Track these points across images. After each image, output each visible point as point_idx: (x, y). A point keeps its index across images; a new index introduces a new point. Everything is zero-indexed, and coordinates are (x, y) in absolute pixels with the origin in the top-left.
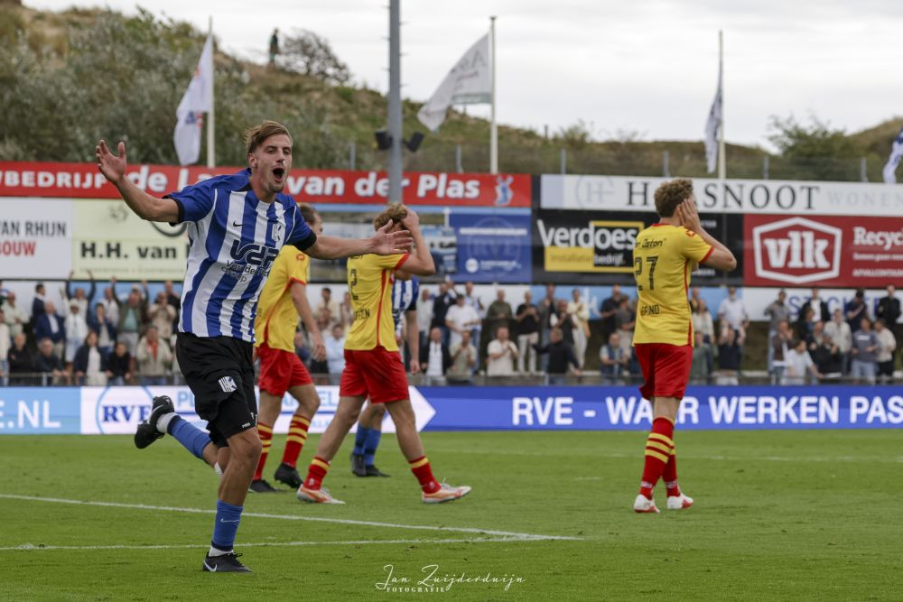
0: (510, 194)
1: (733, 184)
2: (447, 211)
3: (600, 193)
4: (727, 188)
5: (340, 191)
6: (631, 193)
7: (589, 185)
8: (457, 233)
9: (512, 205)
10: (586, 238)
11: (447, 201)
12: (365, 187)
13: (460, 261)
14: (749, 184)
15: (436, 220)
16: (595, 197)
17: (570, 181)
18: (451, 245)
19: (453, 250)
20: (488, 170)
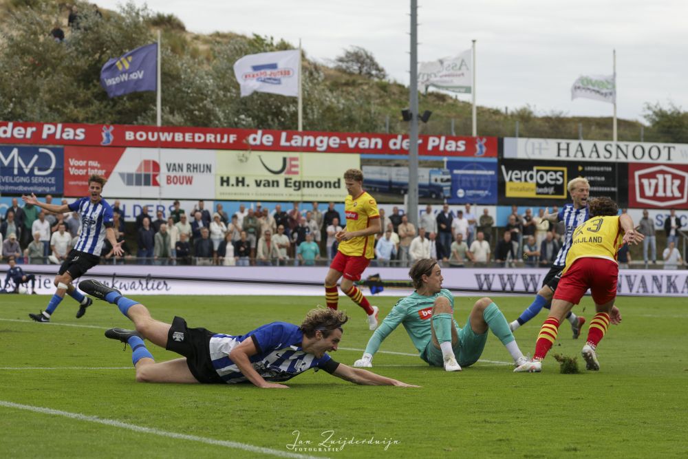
0: (484, 149)
1: (622, 144)
2: (445, 159)
3: (540, 149)
4: (618, 147)
5: (379, 146)
6: (559, 149)
7: (533, 144)
8: (451, 173)
9: (486, 156)
10: (531, 177)
11: (445, 153)
12: (395, 144)
13: (453, 190)
14: (632, 145)
15: (439, 165)
16: (537, 152)
17: (521, 142)
18: (448, 180)
19: (449, 183)
20: (471, 134)
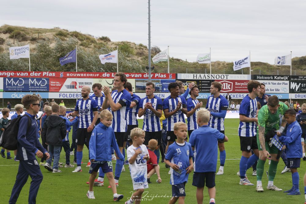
0: (172, 77)
1: (213, 75)
2: (160, 80)
3: (188, 76)
5: (141, 76)
6: (194, 76)
8: (162, 83)
9: (172, 78)
10: (186, 84)
13: (163, 88)
16: (187, 77)
17: (183, 74)
19: (161, 87)
